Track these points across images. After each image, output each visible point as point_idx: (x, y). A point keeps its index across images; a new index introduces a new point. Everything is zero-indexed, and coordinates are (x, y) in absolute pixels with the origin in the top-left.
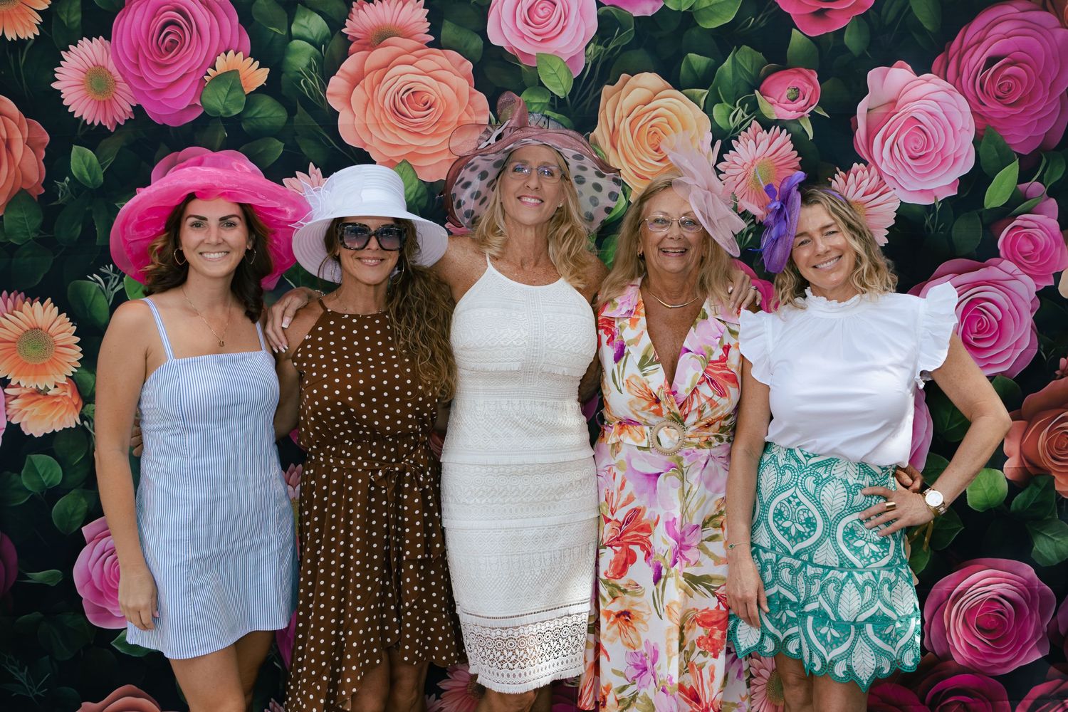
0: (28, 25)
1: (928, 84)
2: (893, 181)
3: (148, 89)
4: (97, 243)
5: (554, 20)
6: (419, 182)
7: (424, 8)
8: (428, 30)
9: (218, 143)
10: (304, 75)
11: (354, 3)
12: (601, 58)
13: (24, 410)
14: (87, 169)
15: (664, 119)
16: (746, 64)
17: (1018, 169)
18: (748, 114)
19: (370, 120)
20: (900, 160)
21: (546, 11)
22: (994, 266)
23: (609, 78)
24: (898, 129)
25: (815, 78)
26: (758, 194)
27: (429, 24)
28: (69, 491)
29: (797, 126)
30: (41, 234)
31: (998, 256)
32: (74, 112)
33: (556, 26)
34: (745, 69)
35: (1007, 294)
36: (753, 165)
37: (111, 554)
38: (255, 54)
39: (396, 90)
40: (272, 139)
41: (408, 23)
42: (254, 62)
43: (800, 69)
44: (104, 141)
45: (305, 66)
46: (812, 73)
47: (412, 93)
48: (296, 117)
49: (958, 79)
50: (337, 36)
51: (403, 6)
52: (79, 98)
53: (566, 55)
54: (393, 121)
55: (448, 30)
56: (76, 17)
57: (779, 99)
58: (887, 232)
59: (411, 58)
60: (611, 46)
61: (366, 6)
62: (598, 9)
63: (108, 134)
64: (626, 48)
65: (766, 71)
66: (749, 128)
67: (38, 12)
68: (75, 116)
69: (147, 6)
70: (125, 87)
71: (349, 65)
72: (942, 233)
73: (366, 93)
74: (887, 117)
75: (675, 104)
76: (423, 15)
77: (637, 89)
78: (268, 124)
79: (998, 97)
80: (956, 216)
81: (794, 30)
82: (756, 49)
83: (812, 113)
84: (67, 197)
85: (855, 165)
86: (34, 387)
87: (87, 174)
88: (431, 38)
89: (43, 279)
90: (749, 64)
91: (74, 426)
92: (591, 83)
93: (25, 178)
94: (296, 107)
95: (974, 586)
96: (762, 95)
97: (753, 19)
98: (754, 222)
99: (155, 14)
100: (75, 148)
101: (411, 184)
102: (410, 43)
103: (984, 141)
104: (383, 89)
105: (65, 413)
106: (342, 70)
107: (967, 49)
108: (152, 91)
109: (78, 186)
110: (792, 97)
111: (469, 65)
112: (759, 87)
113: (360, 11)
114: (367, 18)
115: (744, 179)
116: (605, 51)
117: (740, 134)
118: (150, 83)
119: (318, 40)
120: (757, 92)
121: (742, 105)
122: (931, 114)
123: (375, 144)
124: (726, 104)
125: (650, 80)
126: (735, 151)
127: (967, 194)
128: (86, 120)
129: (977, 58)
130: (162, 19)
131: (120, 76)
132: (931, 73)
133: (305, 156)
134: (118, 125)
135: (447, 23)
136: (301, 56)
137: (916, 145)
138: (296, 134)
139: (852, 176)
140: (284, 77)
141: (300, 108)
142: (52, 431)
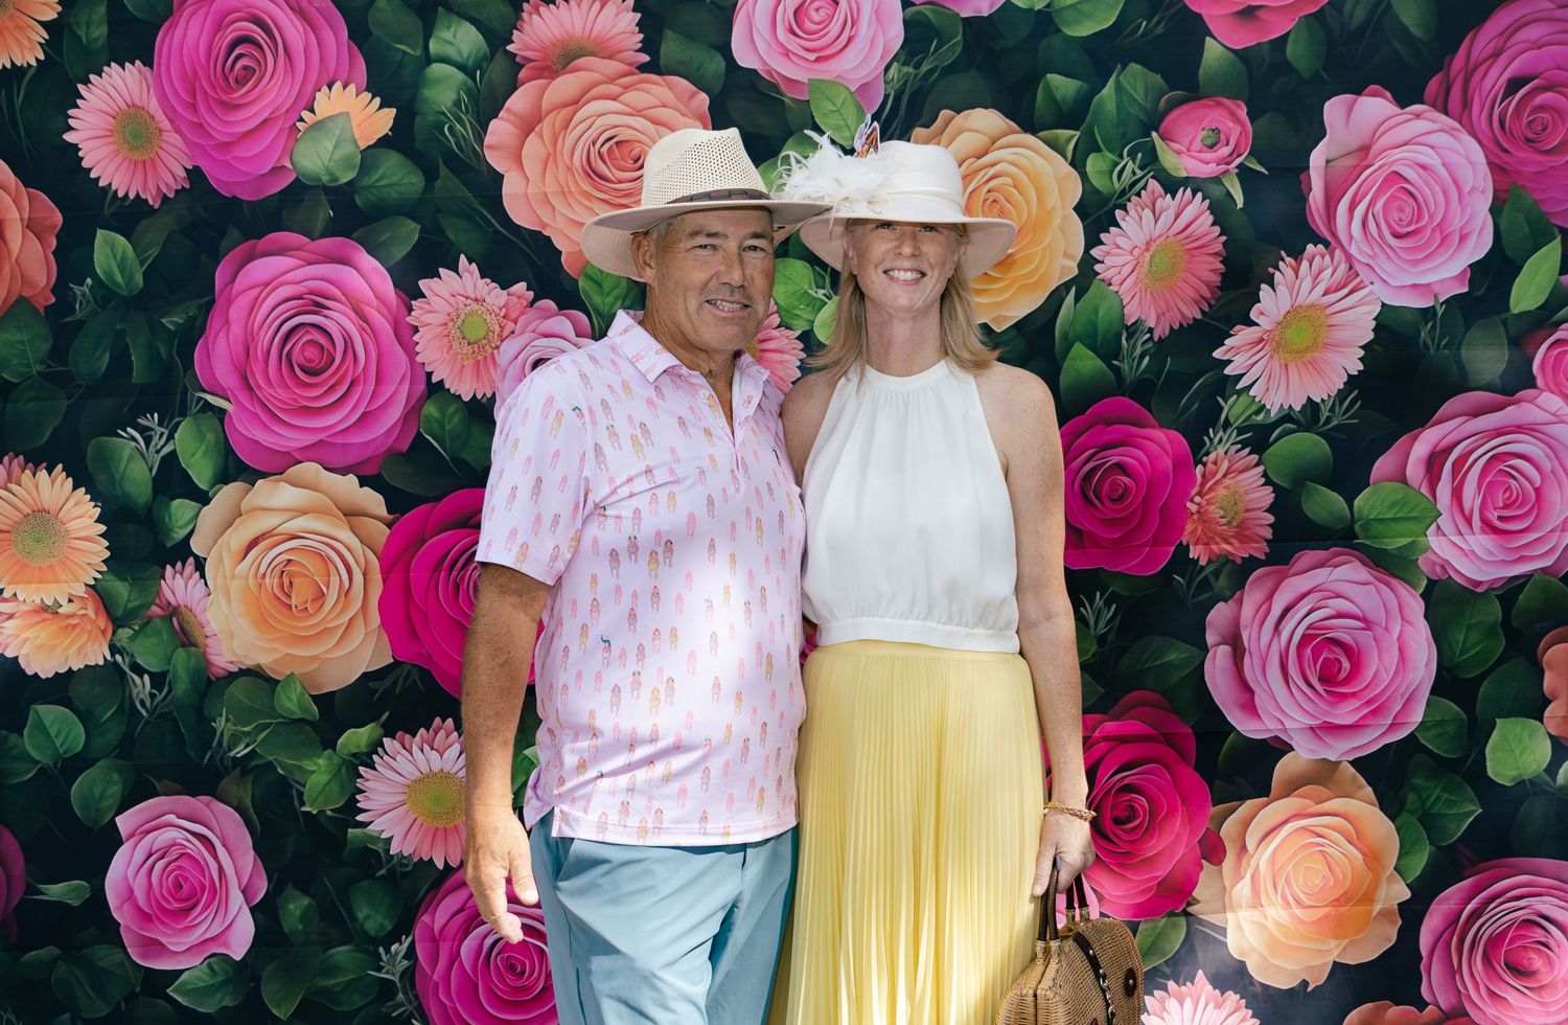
0: (28, 44)
1: (1420, 121)
2: (1368, 270)
3: (213, 143)
4: (133, 381)
5: (835, 28)
6: (628, 283)
7: (634, 10)
8: (641, 45)
9: (319, 227)
10: (449, 119)
11: (525, 5)
12: (909, 85)
13: (23, 636)
14: (119, 267)
15: (1008, 180)
16: (1136, 92)
17: (1560, 251)
18: (1142, 168)
19: (551, 187)
20: (1379, 240)
21: (823, 13)
22: (1530, 402)
23: (921, 116)
24: (1373, 190)
25: (1243, 112)
26: (1156, 294)
27: (642, 36)
28: (96, 761)
29: (1220, 187)
30: (49, 366)
31: (1534, 385)
32: (98, 179)
33: (839, 36)
34: (1135, 100)
35: (1550, 447)
36: (1147, 250)
37: (162, 857)
38: (373, 87)
39: (591, 139)
40: (403, 218)
41: (610, 35)
42: (373, 98)
43: (1220, 99)
44: (144, 222)
45: (450, 104)
46: (1239, 106)
47: (617, 143)
48: (438, 183)
49: (1466, 112)
50: (499, 55)
51: (602, 8)
52: (107, 156)
53: (856, 80)
54: (587, 188)
55: (672, 46)
56: (100, 32)
57: (1190, 145)
58: (1362, 353)
59: (614, 89)
60: (925, 68)
61: (543, 10)
62: (904, 9)
63: (152, 211)
64: (948, 71)
65: (1168, 102)
66: (1143, 192)
67: (43, 24)
68: (101, 185)
69: (207, 14)
70: (175, 138)
71: (518, 101)
72: (1446, 352)
73: (546, 146)
74: (1356, 172)
75: (1025, 157)
76: (633, 19)
77: (966, 133)
78: (395, 195)
79: (1528, 140)
80: (1468, 326)
81: (1208, 39)
82: (1151, 68)
83: (1241, 167)
84: (88, 309)
85: (1310, 247)
86: (38, 601)
87: (118, 273)
88: (645, 58)
89: (52, 434)
90: (1141, 91)
91: (101, 663)
92: (894, 125)
93: (25, 280)
94: (438, 169)
95: (1498, 901)
96: (1163, 140)
97: (1145, 23)
98: (1151, 338)
99: (219, 27)
100: (101, 234)
101: (616, 287)
102: (613, 67)
103: (1507, 208)
104: (572, 137)
105: (87, 641)
106: (509, 110)
107: (1477, 67)
108: (216, 145)
109: (105, 294)
110: (1209, 142)
111: (703, 99)
112: (1159, 125)
113: (535, 17)
114: (545, 27)
115: (1133, 271)
116: (916, 75)
117: (1130, 201)
118: (211, 132)
119: (470, 63)
120: (1154, 134)
121: (1132, 155)
122: (1424, 167)
123: (560, 223)
124: (1107, 153)
125: (986, 120)
126: (1120, 227)
127: (1483, 290)
128: (116, 191)
129: (1494, 79)
130: (231, 33)
131: (167, 123)
132: (1423, 103)
133: (452, 243)
134: (165, 198)
135: (669, 34)
136: (444, 88)
137: (1401, 216)
138: (439, 210)
139: (1305, 264)
140: (418, 119)
141: (443, 170)
142: (66, 669)
